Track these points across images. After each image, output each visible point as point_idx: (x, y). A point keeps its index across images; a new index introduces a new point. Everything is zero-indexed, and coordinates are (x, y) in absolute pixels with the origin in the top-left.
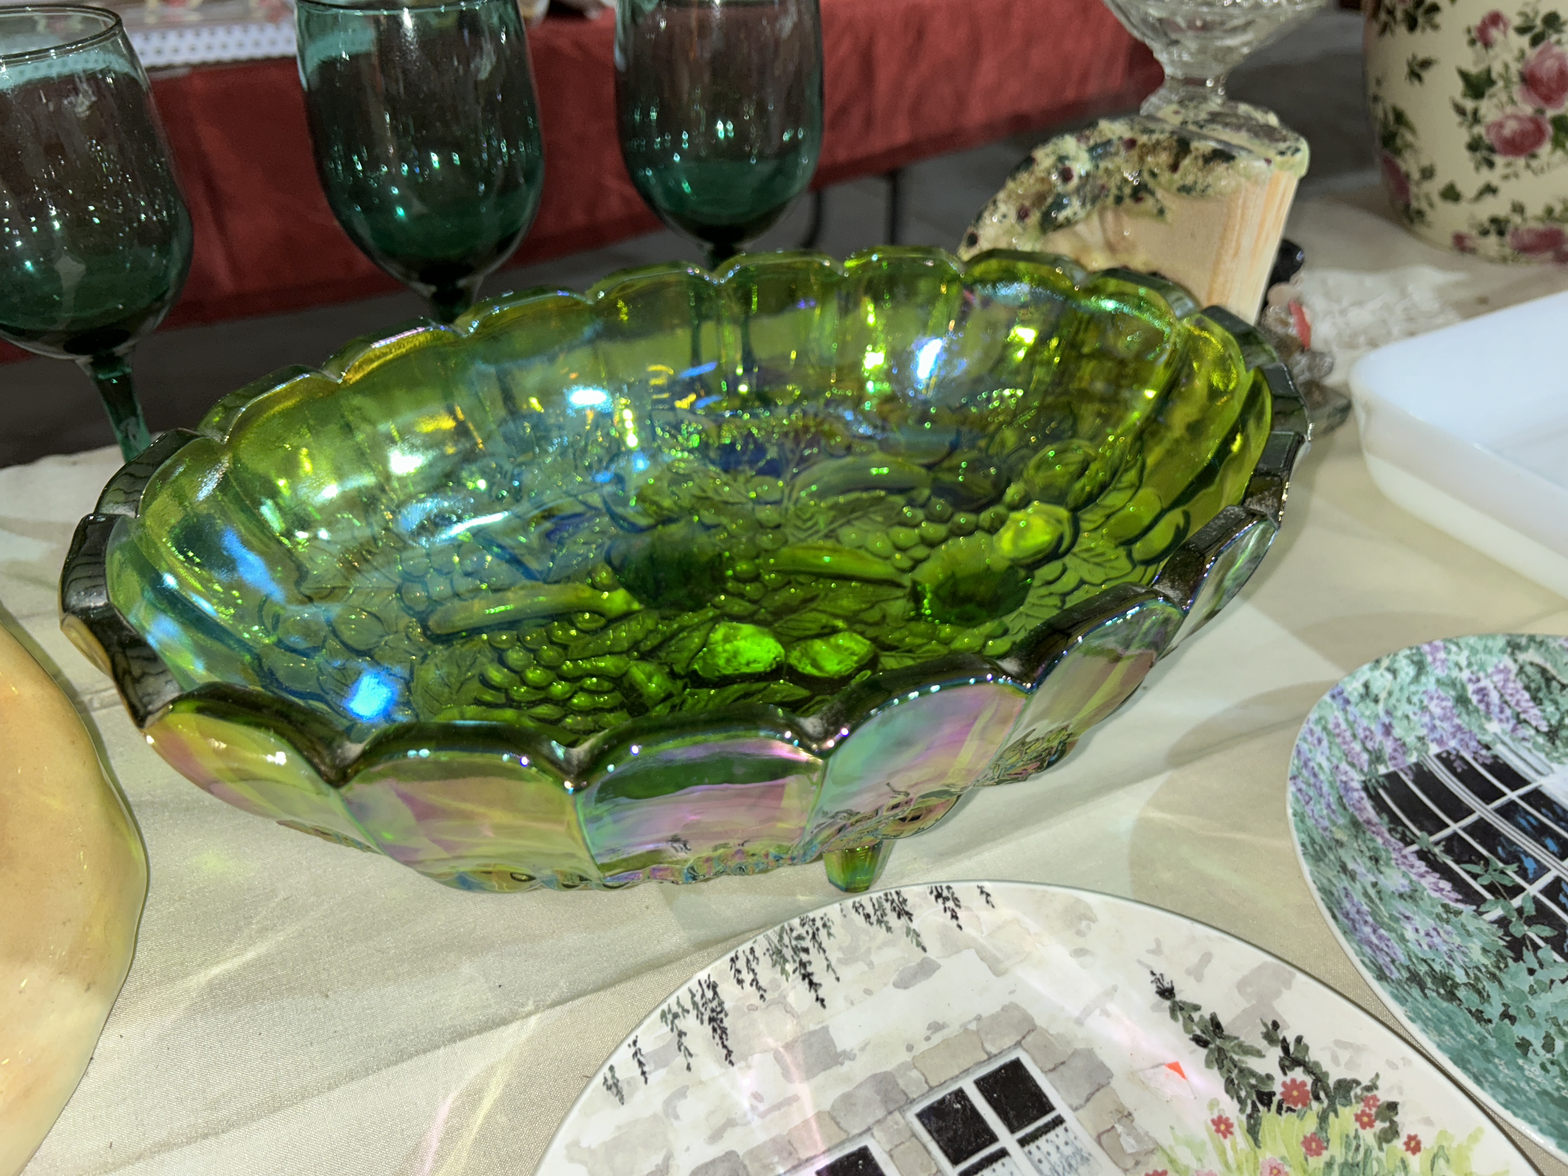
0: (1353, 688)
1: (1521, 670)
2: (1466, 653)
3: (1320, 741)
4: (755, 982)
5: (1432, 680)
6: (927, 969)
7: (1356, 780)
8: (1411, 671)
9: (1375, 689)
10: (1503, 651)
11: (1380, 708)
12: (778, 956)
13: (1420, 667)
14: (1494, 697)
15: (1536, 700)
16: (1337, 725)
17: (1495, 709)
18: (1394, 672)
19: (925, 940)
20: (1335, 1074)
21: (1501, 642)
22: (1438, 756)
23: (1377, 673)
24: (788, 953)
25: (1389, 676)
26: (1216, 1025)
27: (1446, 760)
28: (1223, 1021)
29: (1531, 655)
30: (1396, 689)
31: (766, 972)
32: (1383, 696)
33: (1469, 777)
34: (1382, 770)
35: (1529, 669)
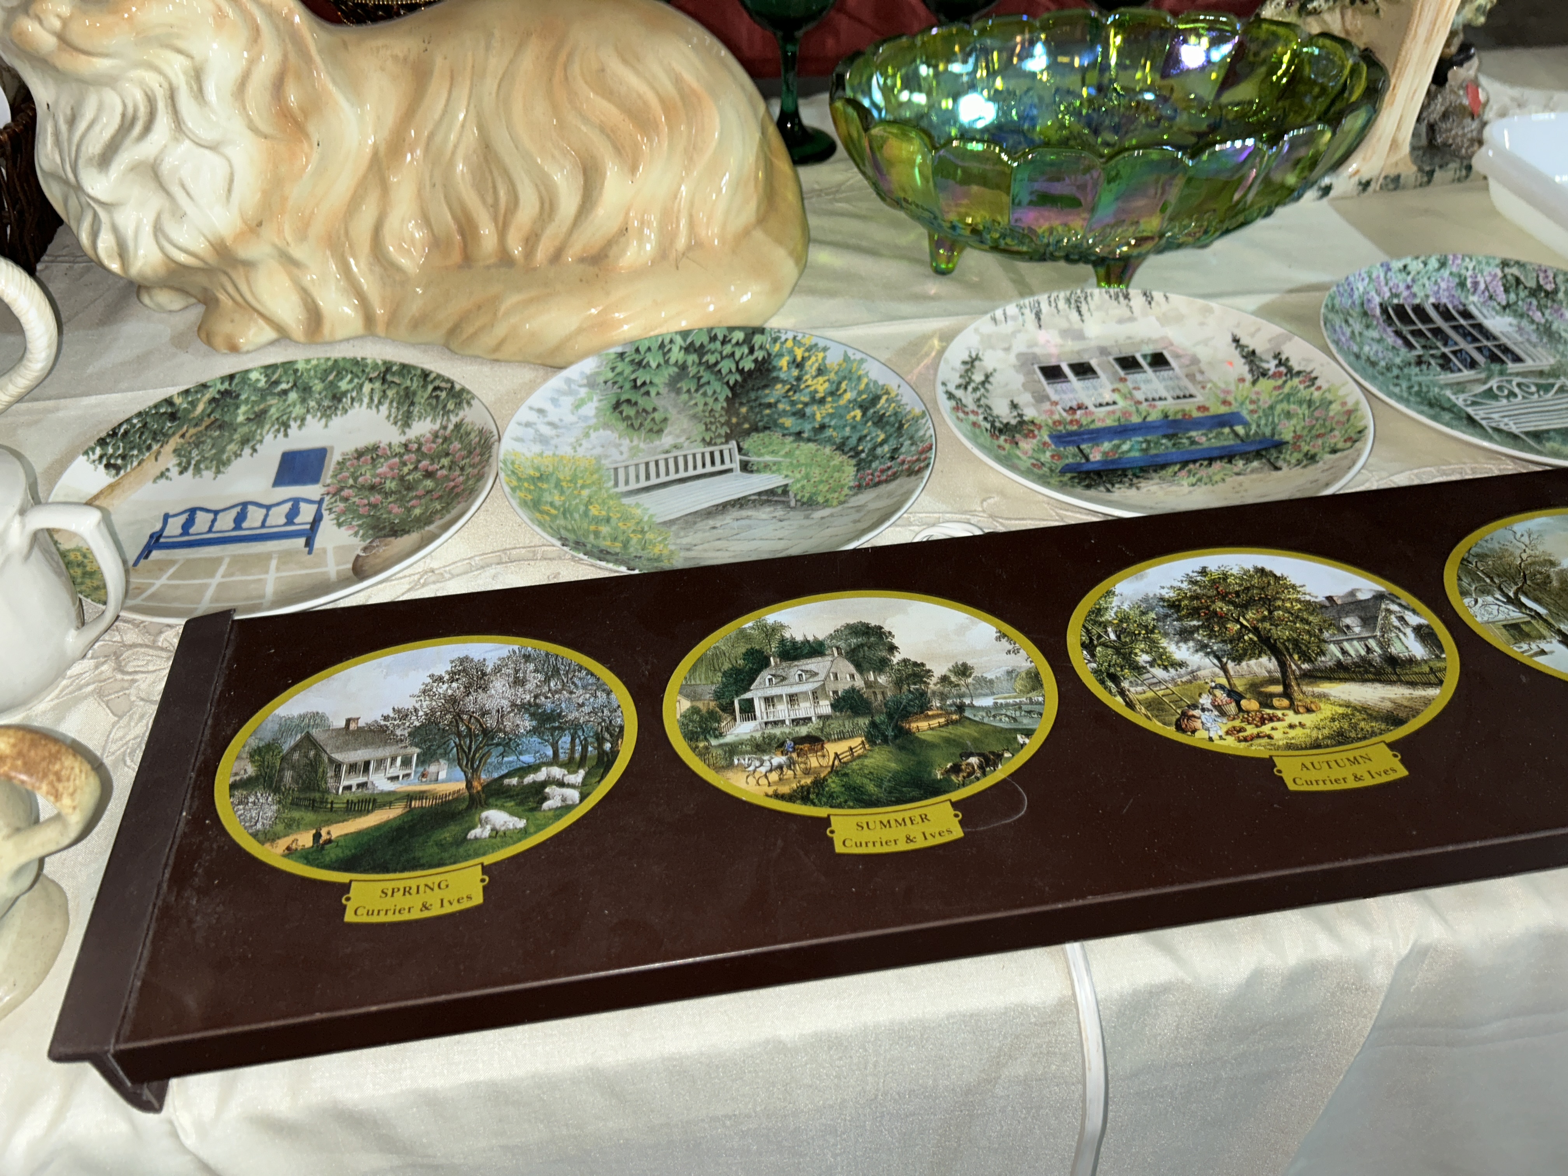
0: (1397, 265)
1: (1505, 276)
2: (1474, 263)
3: (1363, 280)
4: (1056, 306)
5: (1448, 272)
6: (1132, 319)
7: (1377, 300)
8: (1436, 265)
9: (1409, 268)
10: (1497, 266)
11: (1409, 279)
12: (1068, 301)
13: (1443, 264)
14: (1482, 286)
15: (1507, 291)
16: (1378, 277)
17: (1479, 291)
18: (1425, 264)
19: (1134, 309)
20: (1296, 368)
21: (1498, 261)
22: (1433, 305)
23: (1415, 262)
24: (1073, 301)
25: (1422, 266)
26: (1253, 352)
27: (1436, 306)
28: (1258, 351)
29: (1515, 271)
30: (1423, 271)
31: (1062, 304)
32: (1413, 273)
33: (1446, 315)
34: (1395, 301)
35: (1509, 277)
